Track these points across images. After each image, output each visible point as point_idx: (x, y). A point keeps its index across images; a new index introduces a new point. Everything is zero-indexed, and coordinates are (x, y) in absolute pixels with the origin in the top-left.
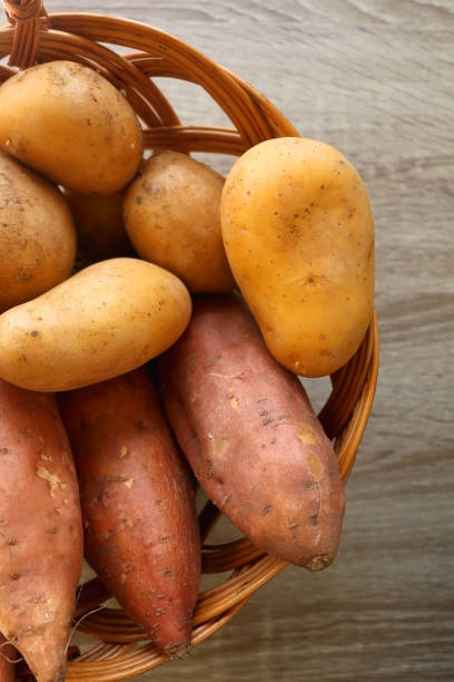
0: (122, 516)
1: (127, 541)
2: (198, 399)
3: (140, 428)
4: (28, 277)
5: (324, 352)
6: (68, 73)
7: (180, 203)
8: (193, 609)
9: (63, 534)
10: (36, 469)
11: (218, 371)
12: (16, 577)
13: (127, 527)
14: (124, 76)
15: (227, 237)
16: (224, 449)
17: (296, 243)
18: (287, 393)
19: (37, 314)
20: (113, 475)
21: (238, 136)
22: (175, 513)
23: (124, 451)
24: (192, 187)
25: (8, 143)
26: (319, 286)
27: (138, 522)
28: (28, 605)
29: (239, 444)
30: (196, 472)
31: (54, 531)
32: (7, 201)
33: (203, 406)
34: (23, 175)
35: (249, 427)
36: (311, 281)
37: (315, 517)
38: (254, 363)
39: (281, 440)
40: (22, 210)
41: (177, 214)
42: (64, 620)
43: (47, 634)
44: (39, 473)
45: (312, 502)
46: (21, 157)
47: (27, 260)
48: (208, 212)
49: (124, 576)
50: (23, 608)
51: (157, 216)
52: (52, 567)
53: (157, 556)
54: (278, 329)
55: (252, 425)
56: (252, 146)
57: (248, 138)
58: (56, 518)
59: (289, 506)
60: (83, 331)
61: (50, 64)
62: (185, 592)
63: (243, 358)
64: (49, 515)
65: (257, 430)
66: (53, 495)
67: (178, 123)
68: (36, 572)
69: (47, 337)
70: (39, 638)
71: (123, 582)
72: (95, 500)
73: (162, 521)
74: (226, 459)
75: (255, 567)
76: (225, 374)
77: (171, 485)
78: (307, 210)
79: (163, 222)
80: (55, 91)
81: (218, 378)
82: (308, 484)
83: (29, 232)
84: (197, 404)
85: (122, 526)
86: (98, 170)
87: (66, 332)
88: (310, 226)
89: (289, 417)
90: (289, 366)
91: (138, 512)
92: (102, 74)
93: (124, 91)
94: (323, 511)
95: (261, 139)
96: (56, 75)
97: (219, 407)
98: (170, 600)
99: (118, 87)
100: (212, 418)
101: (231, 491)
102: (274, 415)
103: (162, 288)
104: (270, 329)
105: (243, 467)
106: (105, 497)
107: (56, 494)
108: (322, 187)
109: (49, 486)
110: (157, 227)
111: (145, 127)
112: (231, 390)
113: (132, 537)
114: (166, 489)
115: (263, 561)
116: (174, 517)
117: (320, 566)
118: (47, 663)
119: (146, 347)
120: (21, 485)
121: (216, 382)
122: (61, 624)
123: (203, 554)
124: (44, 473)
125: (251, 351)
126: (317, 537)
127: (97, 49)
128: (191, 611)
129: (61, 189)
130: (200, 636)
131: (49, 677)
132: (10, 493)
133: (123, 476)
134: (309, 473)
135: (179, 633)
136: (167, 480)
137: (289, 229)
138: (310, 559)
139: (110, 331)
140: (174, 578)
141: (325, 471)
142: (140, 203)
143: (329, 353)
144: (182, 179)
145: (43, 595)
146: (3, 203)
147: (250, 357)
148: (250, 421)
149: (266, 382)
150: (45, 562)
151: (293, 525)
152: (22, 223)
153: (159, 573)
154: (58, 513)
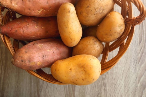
0: (30, 24)
1: (24, 24)
2: (51, 44)
3: (47, 32)
4: (81, 13)
5: (56, 70)
6: (121, 28)
7: (92, 47)
8: (7, 35)
11: (55, 49)
15: (83, 55)
16: (39, 46)
17: (79, 67)
18: (48, 62)
19: (73, 13)
20: (38, 24)
21: (105, 63)
22: (28, 35)
23: (43, 27)
24: (94, 51)
25: (109, 14)
26: (69, 70)
27: (28, 27)
28: (16, 1)
29: (40, 49)
31: (30, 9)
32: (97, 12)
34: (102, 16)
36: (71, 69)
37: (22, 61)
38: (56, 57)
39: (39, 58)
40: (95, 15)
41: (89, 46)
42: (12, 8)
43: (10, 4)
44: (42, 9)
45: (25, 61)
47: (84, 14)
48: (89, 53)
49: (17, 22)
51: (90, 42)
52: (23, 7)
53: (20, 29)
54: (62, 62)
58: (32, 10)
59: (26, 56)
60: (68, 22)
61: (124, 25)
62: (11, 34)
63: (57, 55)
64: (33, 9)
65: (42, 53)
66: (37, 11)
67: (109, 52)
68: (22, 4)
69: (68, 14)
70: (9, 2)
73: (27, 32)
76: (55, 50)
77: (34, 36)
78: (85, 70)
79: (88, 43)
80: (118, 25)
81: (54, 49)
82: (30, 61)
83: (90, 15)
84: (50, 44)
85: (27, 24)
86: (101, 31)
87: (69, 18)
88: (82, 70)
89: (44, 61)
90: (54, 63)
91: (30, 27)
93: (117, 40)
94: (23, 63)
96: (121, 26)
97: (48, 47)
98: (11, 30)
100: (46, 45)
101: (31, 46)
102: (45, 58)
103: (74, 40)
105: (35, 49)
106: (34, 21)
108: (89, 74)
109: (39, 10)
110: (87, 42)
112: (51, 51)
114: (33, 34)
116: (27, 35)
117: (12, 61)
118: (4, 3)
119: (63, 35)
120: (40, 5)
122: (11, 7)
123: (18, 40)
124: (41, 10)
125: (59, 57)
126: (18, 61)
129: (98, 25)
130: (1, 36)
131: (2, 2)
132: (39, 2)
133: (38, 26)
134: (32, 62)
135: (3, 31)
136: (35, 35)
137: (82, 66)
138: (14, 59)
139: (67, 27)
140: (15, 32)
141: (31, 66)
142: (93, 39)
143: (55, 71)
144: (97, 49)
145: (18, 5)
146: (96, 11)
147: (57, 56)
148: (44, 53)
149: (52, 58)
150: (24, 6)
151: (22, 56)
152: (92, 14)
153: (17, 29)
154: (33, 11)
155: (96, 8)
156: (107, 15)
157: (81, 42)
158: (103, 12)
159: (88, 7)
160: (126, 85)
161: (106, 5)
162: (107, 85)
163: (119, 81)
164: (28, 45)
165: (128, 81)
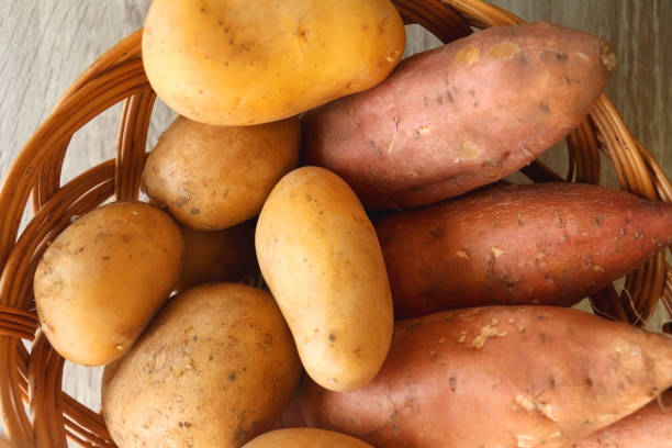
0: (531, 263)
1: (559, 261)
2: (415, 170)
3: (439, 235)
4: (269, 339)
5: (381, 30)
6: (50, 277)
7: (202, 168)
8: (638, 198)
9: (546, 327)
10: (474, 349)
11: (388, 145)
12: (589, 382)
13: (544, 260)
14: (56, 215)
15: (244, 121)
16: (474, 147)
17: (260, 46)
18: (421, 73)
19: (311, 334)
20: (486, 268)
21: (132, 97)
22: (534, 208)
23: (461, 254)
24: (186, 153)
25: (120, 348)
26: (309, 27)
27: (541, 247)
28: (620, 372)
29: (471, 131)
30: (492, 180)
31: (543, 337)
32: (185, 354)
33: (423, 165)
34: (157, 334)
35: (452, 118)
36: (303, 34)
37: (559, 56)
38: (381, 106)
39: (471, 85)
40: (195, 338)
41: (214, 172)
42: (640, 337)
43: (653, 355)
44: (479, 347)
45: (543, 59)
46: (136, 335)
47: (250, 338)
48: (215, 138)
49: (597, 268)
50: (623, 379)
51: (214, 194)
52: (581, 344)
53: (579, 231)
54: (349, 76)
55: (451, 115)
56: (148, 83)
57: (136, 87)
58: (528, 333)
59: (544, 83)
60: (333, 286)
61: (37, 294)
62: (621, 206)
63: (376, 117)
64: (525, 340)
65: (457, 110)
66: (504, 334)
67: (113, 161)
68: (586, 361)
69: (337, 325)
70: (657, 365)
71: (602, 270)
72: (511, 290)
73: (541, 221)
74: (483, 146)
75: (600, 128)
76: (391, 137)
77: (503, 208)
78: (226, 30)
79: (222, 189)
80: (68, 292)
81: (395, 146)
82: (522, 61)
83: (221, 333)
84: (420, 171)
85: (543, 264)
86: (156, 255)
87: (333, 304)
88: (244, 29)
89: (446, 73)
90: (390, 69)
91: (530, 247)
92: (52, 239)
93: (74, 218)
94: (553, 47)
95: (142, 73)
96: (50, 290)
97: (427, 148)
98: (628, 222)
99: (68, 223)
100: (437, 157)
101: (520, 144)
102: (443, 89)
103: (293, 196)
104: (349, 84)
105: (495, 129)
106: (510, 280)
107: (504, 331)
108: (203, 10)
109: (494, 338)
110: (225, 195)
111: (113, 199)
112: (409, 133)
113: (555, 255)
114: (507, 214)
115: (594, 118)
116: (538, 209)
117: (612, 56)
119: (355, 219)
120: (490, 367)
121: (399, 149)
122: (644, 340)
123: (577, 181)
124: (479, 341)
125: (368, 108)
126: (581, 56)
127: (24, 242)
128: (641, 201)
129: (173, 293)
132: (498, 381)
133: (488, 257)
134: (510, 58)
135: (666, 216)
136: (497, 213)
137: (245, 52)
138: (604, 67)
139: (336, 257)
140: (605, 216)
141: (511, 40)
142: (198, 211)
143: (383, 23)
144: (175, 164)
145: (610, 356)
146: (187, 358)
147: (376, 110)
148: (446, 117)
149: (406, 94)
150: (576, 350)
151: (565, 81)
152: (210, 340)
153: (598, 231)
154: (523, 331)
155: (190, 373)
156: (129, 343)
157: (257, 196)
158: (155, 357)
159: (232, 377)
160: (29, 22)
161: (135, 395)
162: (122, 15)
163: (68, 40)
164: (535, 150)
165: (21, 44)
